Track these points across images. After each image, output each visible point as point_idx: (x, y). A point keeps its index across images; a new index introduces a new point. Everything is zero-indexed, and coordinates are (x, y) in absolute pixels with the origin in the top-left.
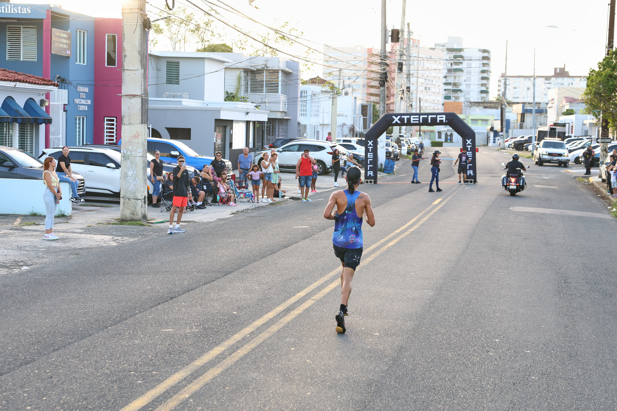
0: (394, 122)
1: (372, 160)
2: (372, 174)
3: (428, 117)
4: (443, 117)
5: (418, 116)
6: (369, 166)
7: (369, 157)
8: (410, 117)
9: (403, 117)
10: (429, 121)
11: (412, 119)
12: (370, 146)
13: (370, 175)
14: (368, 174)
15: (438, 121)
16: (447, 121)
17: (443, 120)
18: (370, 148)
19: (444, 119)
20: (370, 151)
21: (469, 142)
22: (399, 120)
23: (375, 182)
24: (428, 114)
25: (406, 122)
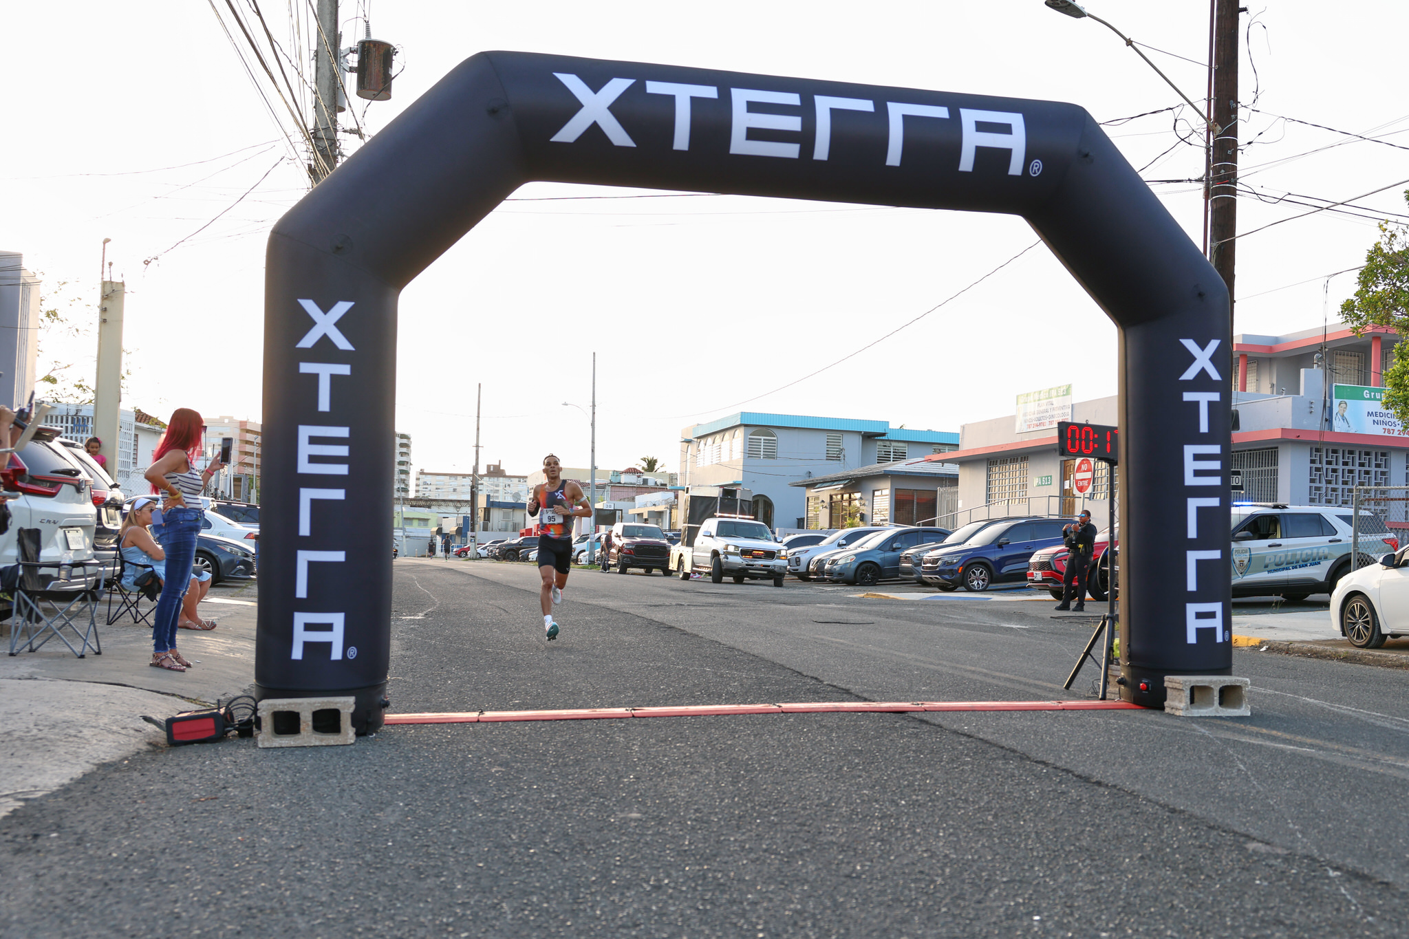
0: (570, 132)
1: (339, 494)
2: (336, 638)
3: (881, 114)
4: (1006, 129)
5: (793, 99)
6: (304, 557)
7: (304, 467)
8: (725, 100)
9: (653, 87)
10: (894, 156)
11: (742, 120)
12: (325, 352)
13: (318, 651)
14: (300, 637)
15: (967, 163)
16: (1037, 167)
17: (1005, 155)
18: (325, 372)
19: (1016, 142)
20: (324, 405)
21: (1202, 359)
22: (615, 109)
23: (367, 722)
24: (883, 95)
25: (681, 140)
